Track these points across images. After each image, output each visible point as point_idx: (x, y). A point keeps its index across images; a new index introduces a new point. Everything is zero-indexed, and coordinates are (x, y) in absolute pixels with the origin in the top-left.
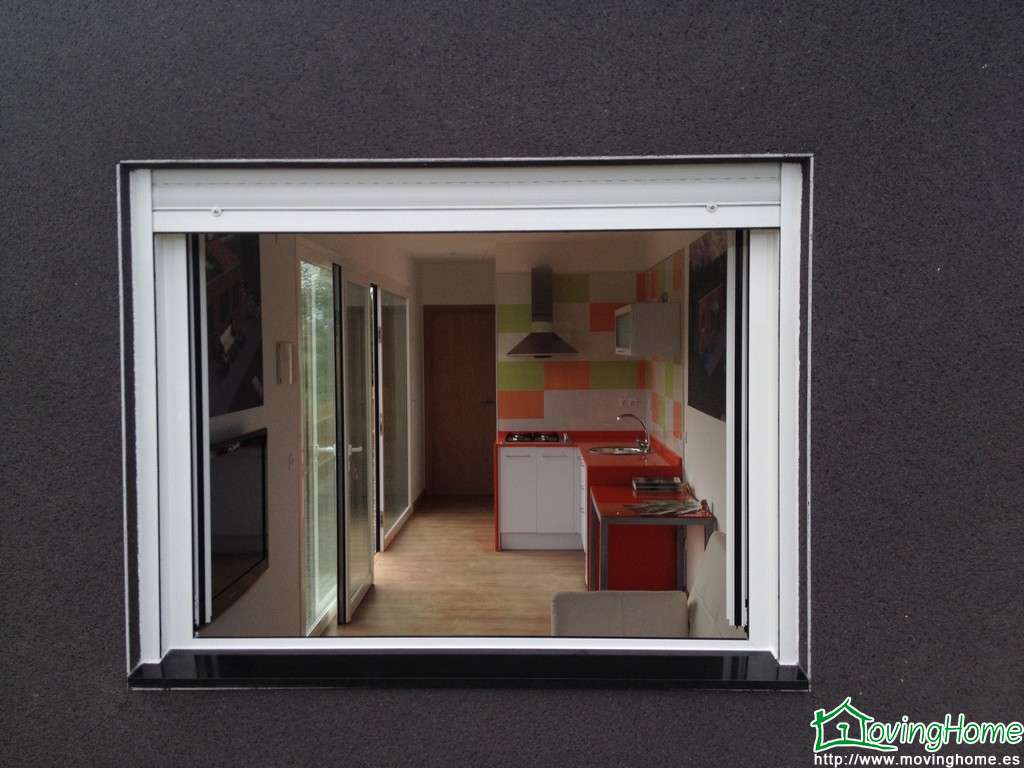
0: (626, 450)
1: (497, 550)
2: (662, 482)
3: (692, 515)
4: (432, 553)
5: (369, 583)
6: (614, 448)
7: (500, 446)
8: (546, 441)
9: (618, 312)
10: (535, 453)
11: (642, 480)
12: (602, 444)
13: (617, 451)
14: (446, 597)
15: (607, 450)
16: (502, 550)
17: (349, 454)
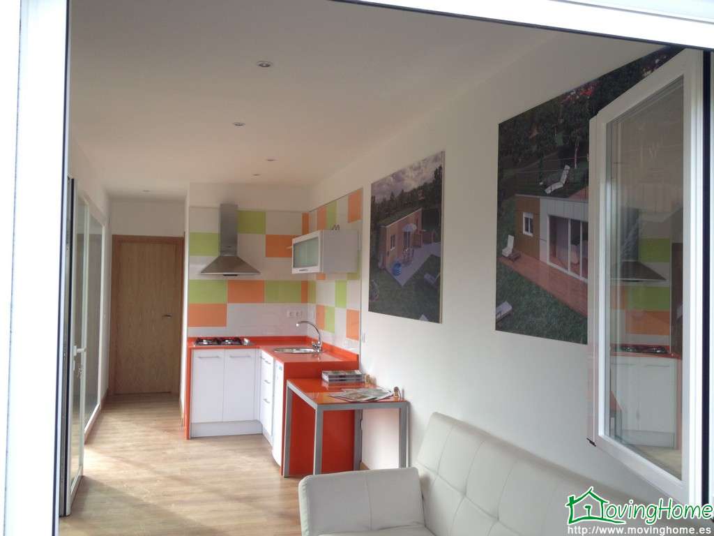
0: (302, 351)
1: (188, 439)
2: (347, 374)
3: (388, 400)
4: (128, 444)
5: (79, 474)
6: (292, 348)
7: (194, 348)
8: (232, 344)
9: (295, 241)
10: (224, 355)
11: (330, 373)
12: (282, 347)
13: (295, 351)
14: (156, 484)
15: (287, 351)
16: (192, 438)
17: (75, 354)
